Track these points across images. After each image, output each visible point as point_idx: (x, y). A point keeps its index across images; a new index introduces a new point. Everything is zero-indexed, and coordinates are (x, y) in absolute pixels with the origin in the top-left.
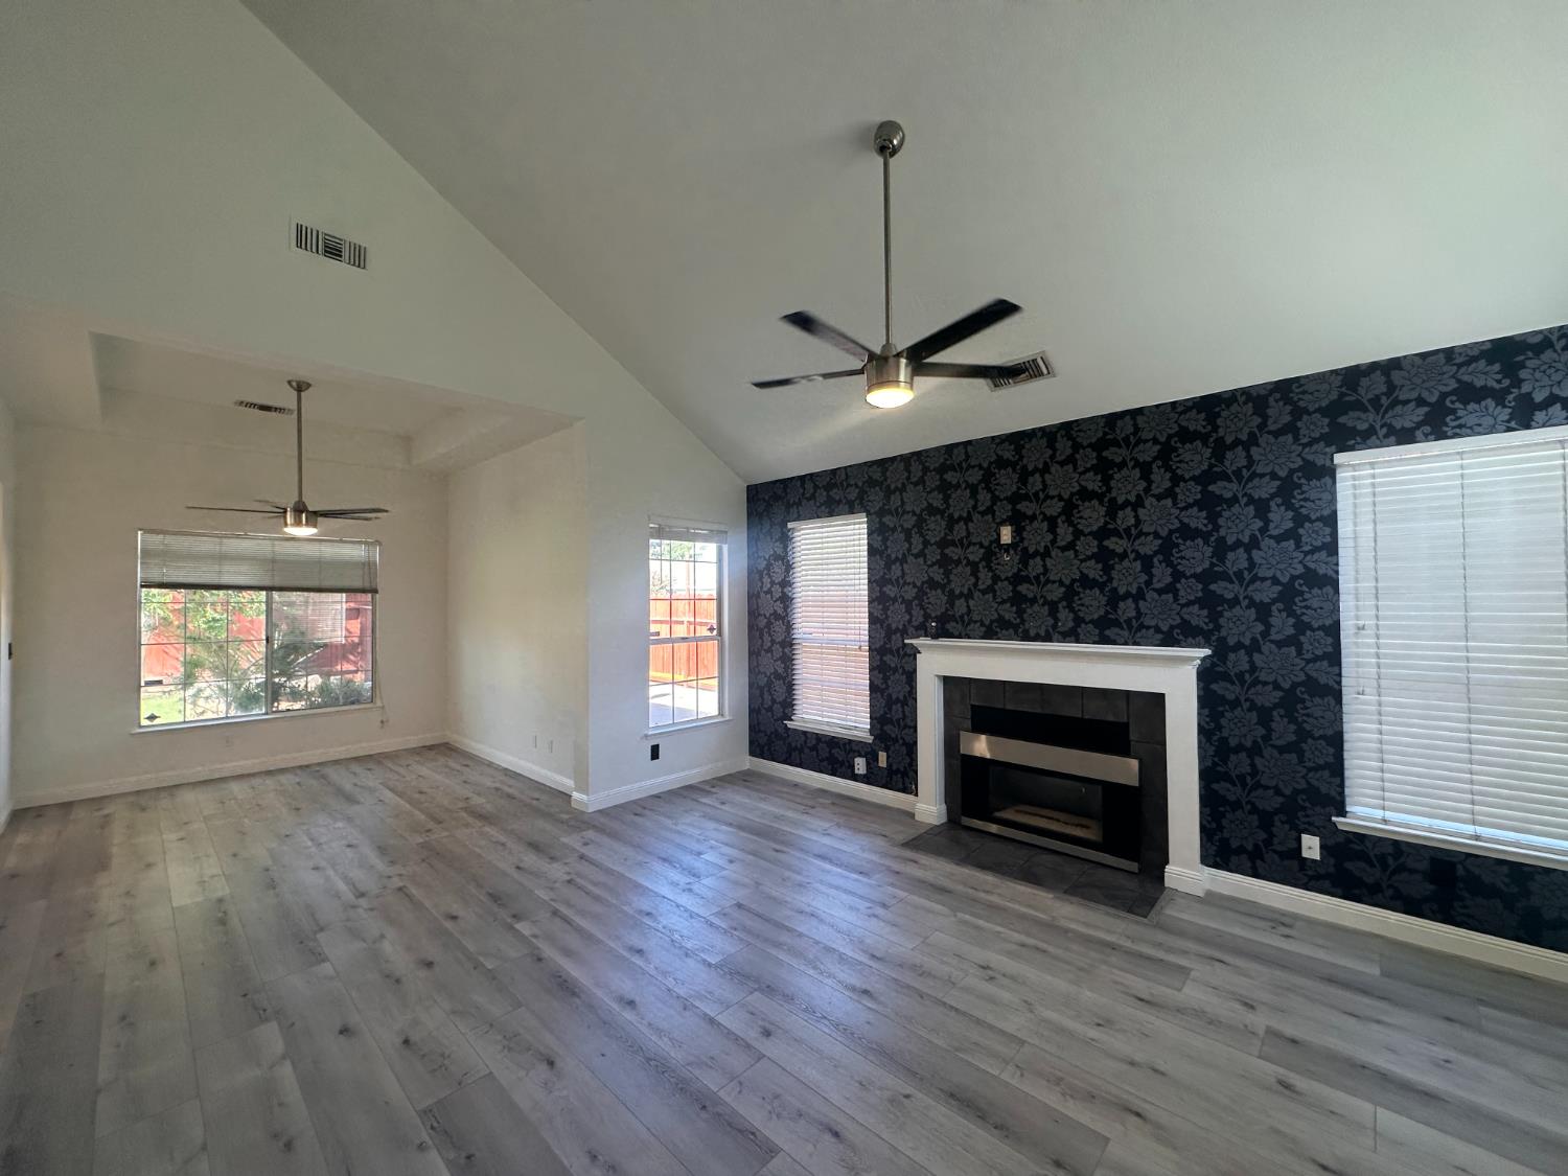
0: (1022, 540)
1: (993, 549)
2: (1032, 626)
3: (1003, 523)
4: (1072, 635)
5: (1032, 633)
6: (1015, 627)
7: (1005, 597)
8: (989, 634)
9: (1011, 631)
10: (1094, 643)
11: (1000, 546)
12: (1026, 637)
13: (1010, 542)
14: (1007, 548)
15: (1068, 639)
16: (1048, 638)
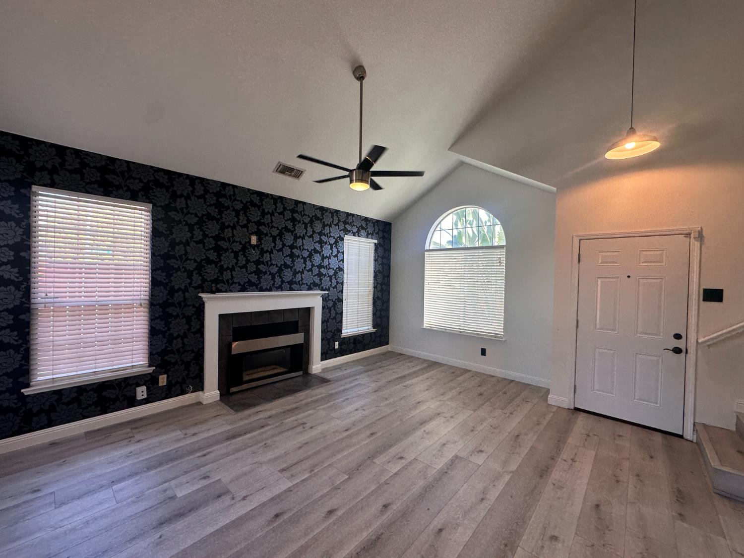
0: (261, 244)
1: (246, 246)
2: (264, 284)
3: (252, 234)
4: (280, 288)
5: (264, 288)
6: (256, 285)
7: (252, 271)
8: (243, 289)
9: (254, 287)
10: (288, 291)
11: (251, 245)
12: (261, 290)
13: (255, 244)
14: (253, 247)
15: (278, 290)
16: (270, 290)
